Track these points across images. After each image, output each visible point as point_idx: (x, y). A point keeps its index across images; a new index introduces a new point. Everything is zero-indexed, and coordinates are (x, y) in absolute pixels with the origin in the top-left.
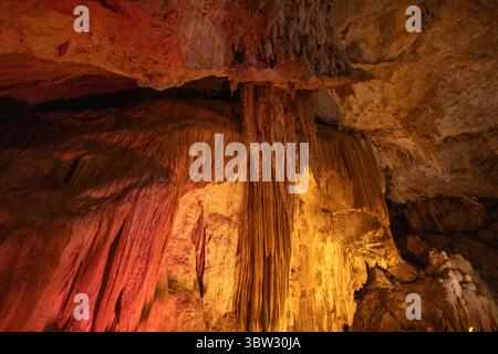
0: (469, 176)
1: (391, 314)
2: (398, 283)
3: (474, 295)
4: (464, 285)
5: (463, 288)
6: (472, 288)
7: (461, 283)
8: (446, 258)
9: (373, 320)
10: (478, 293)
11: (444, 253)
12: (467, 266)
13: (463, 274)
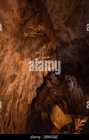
0: (76, 56)
1: (50, 96)
2: (54, 86)
3: (77, 88)
4: (74, 85)
5: (74, 86)
6: (77, 85)
7: (73, 84)
8: (70, 77)
9: (43, 100)
10: (78, 87)
11: (69, 75)
12: (75, 79)
13: (74, 82)
